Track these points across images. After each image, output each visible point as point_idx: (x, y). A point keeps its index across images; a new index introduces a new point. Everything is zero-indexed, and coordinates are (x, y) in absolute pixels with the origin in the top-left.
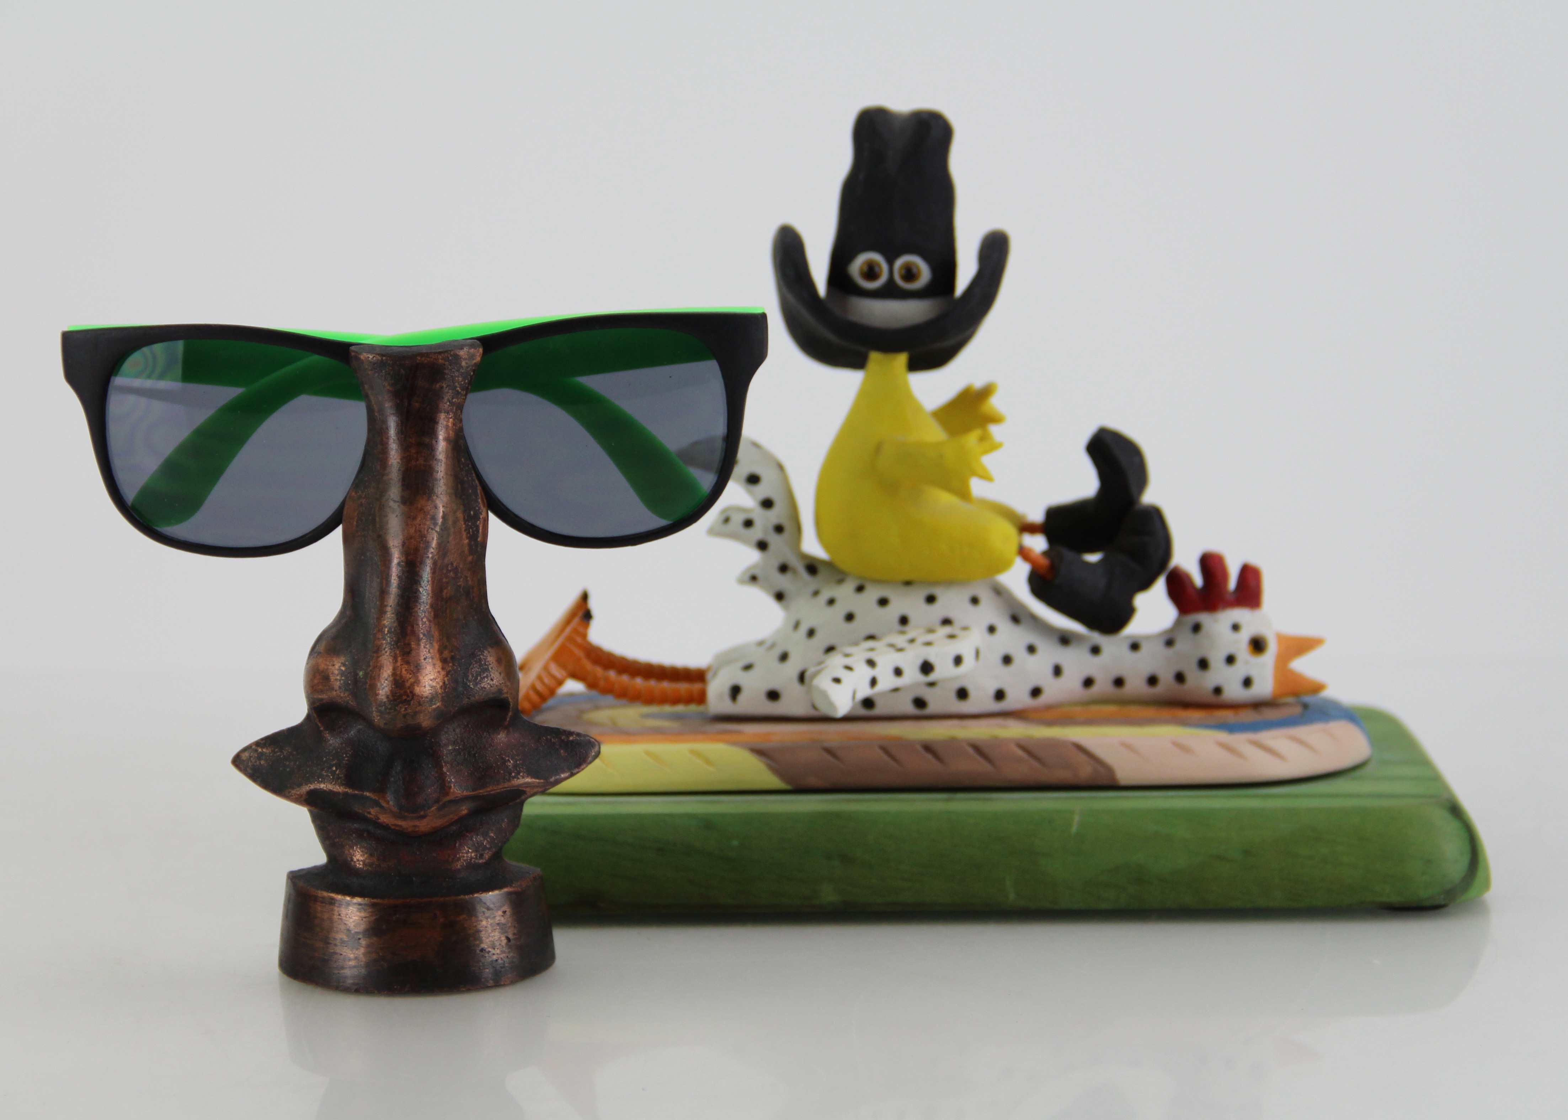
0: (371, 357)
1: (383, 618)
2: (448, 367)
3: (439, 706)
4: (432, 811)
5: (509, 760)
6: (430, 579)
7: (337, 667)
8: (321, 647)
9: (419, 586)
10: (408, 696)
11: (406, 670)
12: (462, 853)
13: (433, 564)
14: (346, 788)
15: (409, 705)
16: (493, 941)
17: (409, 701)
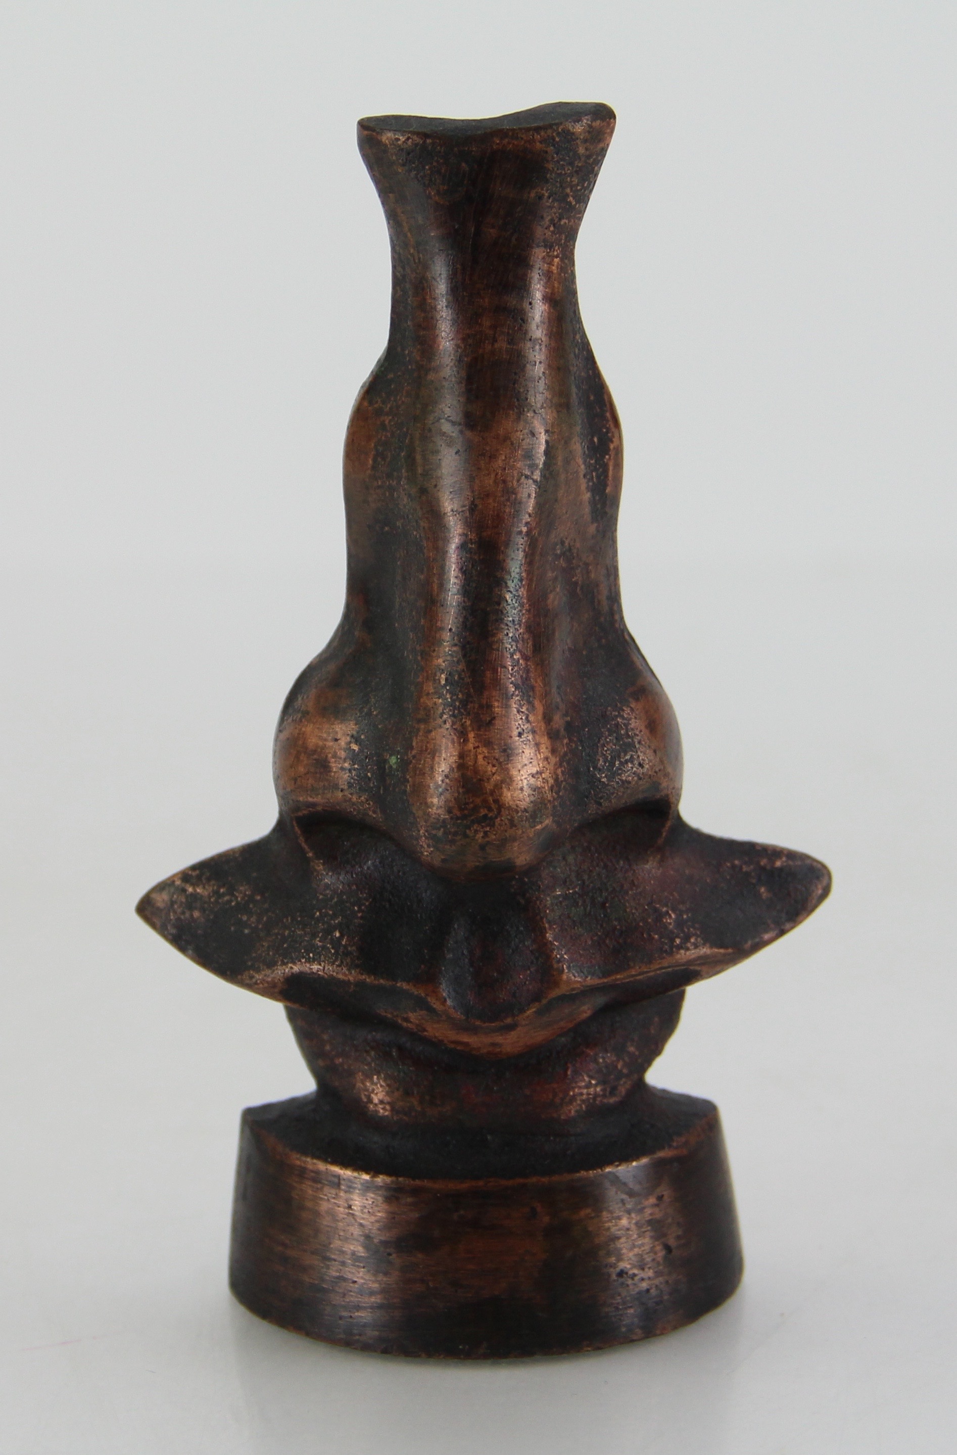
0: (402, 139)
1: (434, 654)
2: (553, 158)
3: (547, 826)
4: (528, 1017)
5: (667, 913)
6: (524, 574)
7: (343, 743)
8: (307, 701)
9: (504, 590)
10: (490, 809)
11: (485, 757)
12: (580, 1088)
13: (530, 545)
14: (362, 974)
15: (492, 826)
16: (642, 1255)
17: (492, 819)
